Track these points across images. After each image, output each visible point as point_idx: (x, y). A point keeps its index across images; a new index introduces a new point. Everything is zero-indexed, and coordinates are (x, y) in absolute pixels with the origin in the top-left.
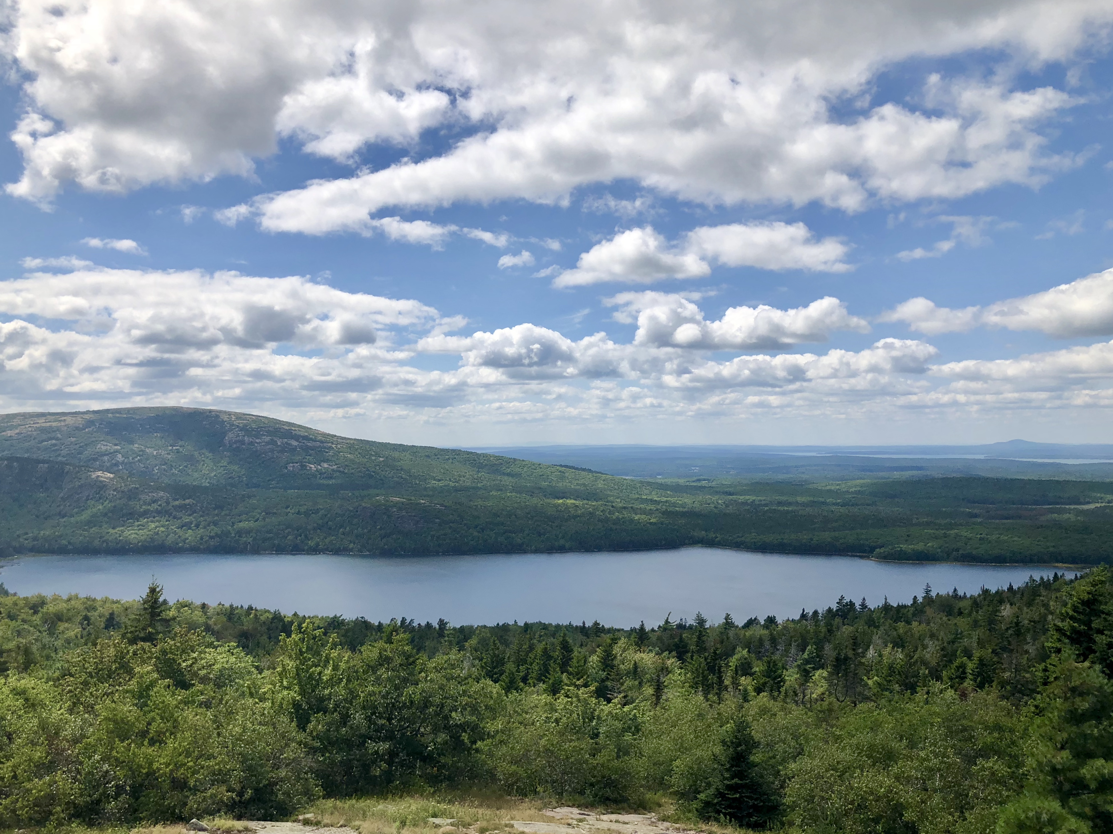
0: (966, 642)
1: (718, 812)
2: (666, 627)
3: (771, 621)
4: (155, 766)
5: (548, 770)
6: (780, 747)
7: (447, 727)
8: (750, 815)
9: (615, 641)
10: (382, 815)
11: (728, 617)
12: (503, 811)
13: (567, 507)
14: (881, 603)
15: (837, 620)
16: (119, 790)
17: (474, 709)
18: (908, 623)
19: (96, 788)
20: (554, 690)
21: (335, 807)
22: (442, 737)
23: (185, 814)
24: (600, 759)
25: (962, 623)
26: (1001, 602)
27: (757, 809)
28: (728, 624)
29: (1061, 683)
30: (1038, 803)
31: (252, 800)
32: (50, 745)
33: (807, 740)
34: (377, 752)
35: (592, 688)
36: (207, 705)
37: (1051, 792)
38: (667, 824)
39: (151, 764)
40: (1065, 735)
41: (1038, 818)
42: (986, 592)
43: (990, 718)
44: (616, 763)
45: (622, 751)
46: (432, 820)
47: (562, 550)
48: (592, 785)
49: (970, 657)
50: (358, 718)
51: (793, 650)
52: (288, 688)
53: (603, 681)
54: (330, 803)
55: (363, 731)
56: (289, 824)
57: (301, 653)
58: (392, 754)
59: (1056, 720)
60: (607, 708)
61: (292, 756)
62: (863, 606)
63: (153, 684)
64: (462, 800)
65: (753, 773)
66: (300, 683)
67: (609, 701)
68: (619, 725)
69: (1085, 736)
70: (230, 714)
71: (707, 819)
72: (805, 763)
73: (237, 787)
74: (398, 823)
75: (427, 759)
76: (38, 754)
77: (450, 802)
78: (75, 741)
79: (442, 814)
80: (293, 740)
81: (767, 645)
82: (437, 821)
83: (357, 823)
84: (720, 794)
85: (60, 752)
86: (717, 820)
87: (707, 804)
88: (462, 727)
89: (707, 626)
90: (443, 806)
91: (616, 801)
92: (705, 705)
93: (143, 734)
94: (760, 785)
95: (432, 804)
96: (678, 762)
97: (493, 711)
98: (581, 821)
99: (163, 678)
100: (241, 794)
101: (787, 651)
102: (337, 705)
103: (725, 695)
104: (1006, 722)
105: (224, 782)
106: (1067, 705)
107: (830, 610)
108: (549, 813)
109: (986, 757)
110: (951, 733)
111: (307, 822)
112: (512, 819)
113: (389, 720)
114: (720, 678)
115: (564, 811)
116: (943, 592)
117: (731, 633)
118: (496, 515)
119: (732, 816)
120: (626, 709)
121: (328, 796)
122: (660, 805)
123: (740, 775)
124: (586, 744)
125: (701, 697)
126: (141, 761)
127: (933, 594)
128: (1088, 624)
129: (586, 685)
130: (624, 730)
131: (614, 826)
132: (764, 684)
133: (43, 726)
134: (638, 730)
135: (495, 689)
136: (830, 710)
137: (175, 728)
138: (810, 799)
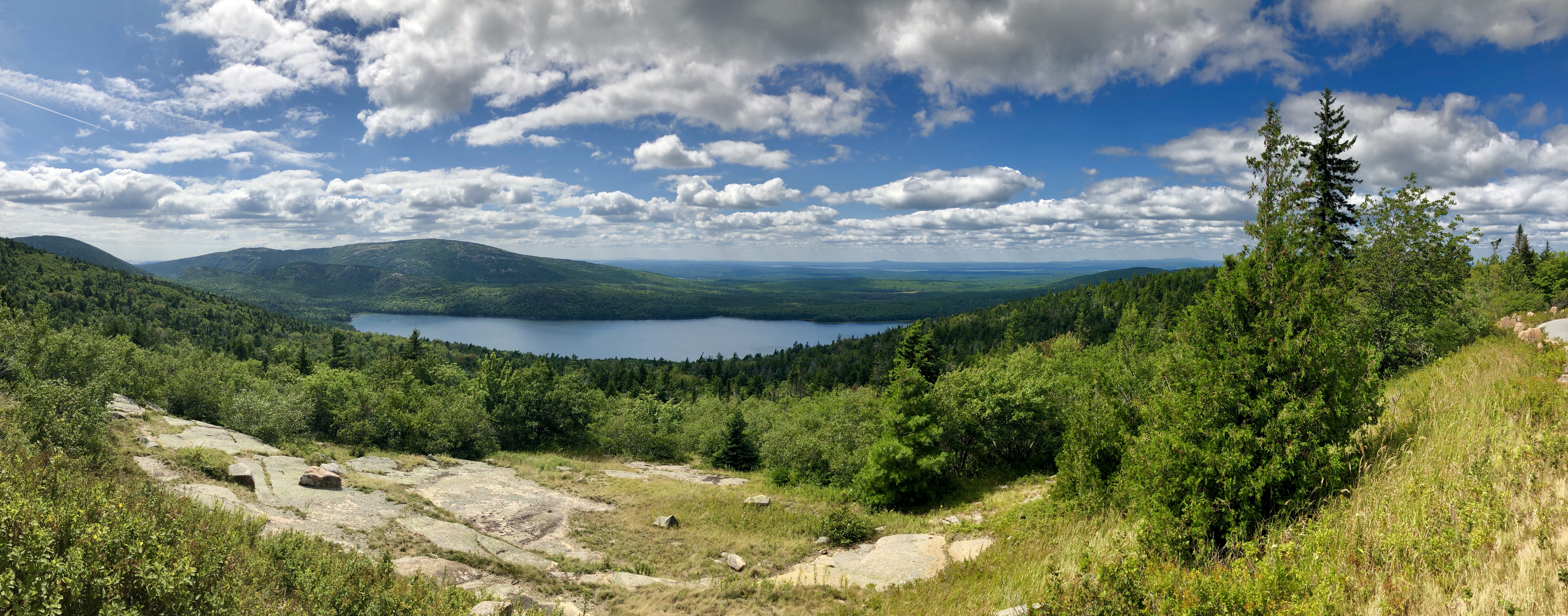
0: (857, 362)
1: (724, 463)
2: (701, 360)
3: (758, 356)
4: (412, 423)
5: (628, 441)
6: (760, 425)
7: (570, 415)
8: (742, 464)
9: (671, 368)
10: (531, 463)
11: (735, 355)
12: (600, 464)
13: (646, 295)
14: (816, 345)
15: (794, 354)
16: (396, 433)
17: (586, 407)
18: (830, 354)
19: (385, 430)
20: (635, 395)
21: (505, 456)
22: (568, 420)
23: (426, 451)
24: (659, 434)
25: (856, 353)
26: (874, 340)
27: (746, 460)
28: (735, 358)
29: (900, 379)
30: (888, 442)
31: (461, 448)
32: (363, 406)
33: (774, 420)
34: (531, 427)
35: (655, 395)
36: (441, 394)
37: (894, 435)
38: (695, 470)
39: (410, 422)
40: (901, 406)
41: (888, 450)
42: (867, 336)
43: (867, 400)
44: (667, 437)
45: (671, 430)
46: (558, 467)
47: (643, 318)
48: (653, 449)
49: (858, 370)
50: (521, 408)
51: (770, 371)
52: (483, 389)
53: (663, 390)
54: (502, 454)
55: (523, 415)
56: (480, 463)
57: (490, 370)
58: (540, 429)
59: (897, 399)
60: (663, 406)
61: (483, 426)
62: (807, 346)
63: (411, 381)
64: (578, 456)
65: (744, 440)
66: (489, 387)
67: (665, 401)
68: (669, 416)
69: (910, 405)
70: (452, 400)
71: (717, 467)
72: (773, 433)
73: (454, 440)
74: (539, 469)
75: (560, 432)
76: (357, 409)
77: (570, 457)
78: (375, 406)
79: (566, 464)
80: (483, 417)
81: (756, 369)
82: (562, 468)
83: (516, 466)
84: (725, 453)
85: (368, 410)
86: (723, 468)
87: (718, 459)
88: (580, 415)
89: (724, 359)
90: (565, 460)
91: (667, 458)
92: (720, 403)
93: (407, 407)
94: (747, 447)
95: (560, 458)
96: (702, 436)
97: (599, 408)
98: (645, 470)
99: (417, 378)
100: (455, 444)
101: (766, 372)
102: (509, 400)
103: (731, 397)
104: (875, 402)
105: (447, 436)
106: (903, 391)
107: (790, 349)
108: (627, 465)
109: (864, 420)
110: (847, 410)
111: (490, 463)
112: (606, 468)
113: (538, 409)
114: (729, 388)
115: (636, 464)
116: (847, 338)
117: (737, 364)
118: (605, 299)
119: (731, 464)
120: (675, 406)
121: (503, 449)
122: (692, 460)
123: (737, 442)
124: (650, 426)
125: (717, 398)
126: (405, 420)
127: (842, 339)
128: (912, 348)
129: (652, 393)
130: (673, 419)
131: (664, 473)
132: (753, 390)
133: (360, 396)
134: (681, 418)
135: (600, 394)
136: (788, 403)
137: (422, 405)
138: (774, 453)
